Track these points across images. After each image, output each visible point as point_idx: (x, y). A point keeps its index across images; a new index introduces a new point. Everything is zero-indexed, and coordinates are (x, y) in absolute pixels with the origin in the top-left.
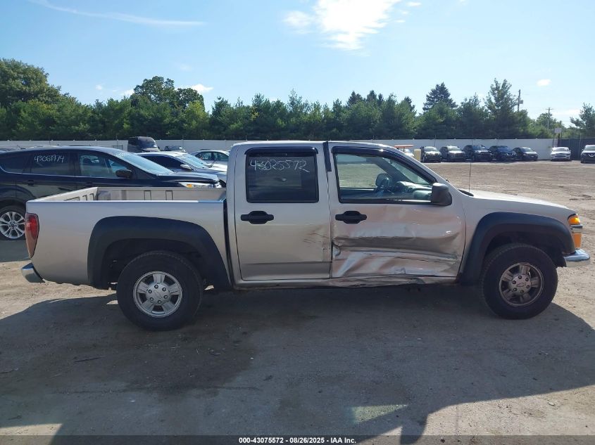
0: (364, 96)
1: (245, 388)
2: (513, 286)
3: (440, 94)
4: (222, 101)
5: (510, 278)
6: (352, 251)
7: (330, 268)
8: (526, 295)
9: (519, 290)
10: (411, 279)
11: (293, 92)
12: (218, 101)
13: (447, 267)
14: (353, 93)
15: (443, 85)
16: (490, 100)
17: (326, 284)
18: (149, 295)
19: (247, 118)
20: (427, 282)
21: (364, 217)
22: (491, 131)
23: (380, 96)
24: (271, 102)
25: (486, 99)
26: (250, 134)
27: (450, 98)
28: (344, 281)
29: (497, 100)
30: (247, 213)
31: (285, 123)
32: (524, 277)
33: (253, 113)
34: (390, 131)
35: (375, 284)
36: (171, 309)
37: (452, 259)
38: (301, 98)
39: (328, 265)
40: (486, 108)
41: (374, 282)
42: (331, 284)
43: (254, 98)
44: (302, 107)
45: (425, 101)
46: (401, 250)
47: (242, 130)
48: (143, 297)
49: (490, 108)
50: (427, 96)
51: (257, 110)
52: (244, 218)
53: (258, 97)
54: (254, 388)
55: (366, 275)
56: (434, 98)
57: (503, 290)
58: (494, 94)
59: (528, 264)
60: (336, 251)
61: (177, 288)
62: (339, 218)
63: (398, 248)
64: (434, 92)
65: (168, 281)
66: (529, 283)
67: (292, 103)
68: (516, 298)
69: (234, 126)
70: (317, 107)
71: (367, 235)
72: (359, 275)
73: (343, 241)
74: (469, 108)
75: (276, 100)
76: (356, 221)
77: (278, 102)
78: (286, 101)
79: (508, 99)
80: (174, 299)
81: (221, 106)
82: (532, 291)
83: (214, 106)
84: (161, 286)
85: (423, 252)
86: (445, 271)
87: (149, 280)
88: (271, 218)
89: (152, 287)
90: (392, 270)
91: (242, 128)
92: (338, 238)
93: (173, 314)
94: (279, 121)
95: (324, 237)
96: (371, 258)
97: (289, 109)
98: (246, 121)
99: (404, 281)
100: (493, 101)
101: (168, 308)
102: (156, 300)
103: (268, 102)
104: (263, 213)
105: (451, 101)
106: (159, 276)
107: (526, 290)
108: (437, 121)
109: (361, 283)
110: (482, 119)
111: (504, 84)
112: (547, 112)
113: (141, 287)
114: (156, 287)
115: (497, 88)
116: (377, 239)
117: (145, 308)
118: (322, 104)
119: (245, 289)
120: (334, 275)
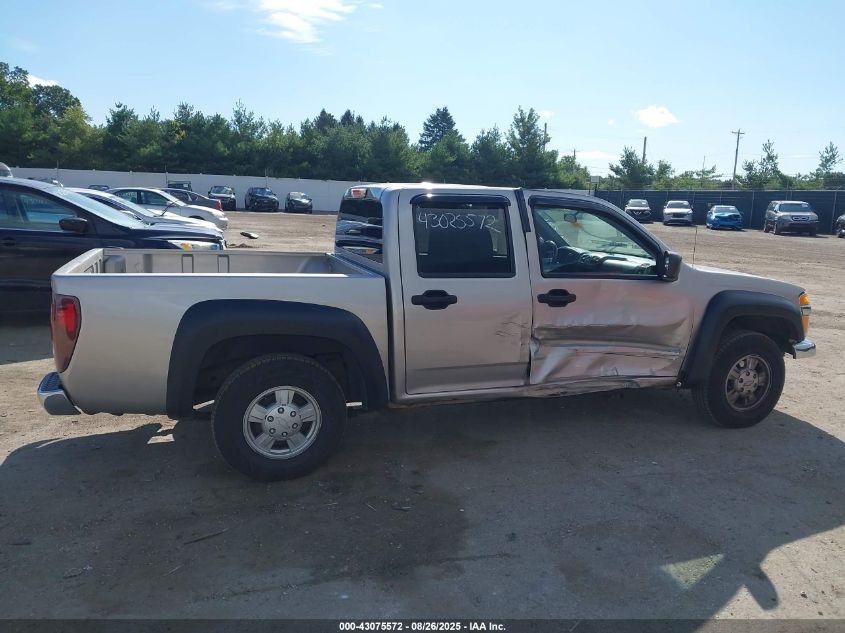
0: (338, 117)
1: (492, 557)
2: (739, 386)
3: (441, 122)
4: (123, 110)
5: (736, 375)
6: (552, 346)
7: (528, 371)
8: (751, 396)
9: (746, 390)
10: (623, 381)
11: (239, 103)
12: (116, 110)
13: (666, 364)
14: (323, 112)
15: (445, 110)
16: (513, 135)
17: (519, 395)
18: (267, 424)
19: (167, 140)
20: (643, 385)
21: (573, 298)
22: (514, 177)
23: (360, 120)
24: (205, 116)
25: (508, 133)
26: (173, 164)
27: (454, 128)
28: (541, 389)
29: (522, 135)
30: (420, 293)
31: (228, 149)
32: (752, 374)
33: (178, 132)
34: (384, 171)
35: (578, 391)
36: (301, 445)
37: (673, 353)
38: (251, 114)
39: (526, 366)
40: (509, 145)
41: (578, 389)
42: (526, 394)
43: (177, 110)
44: (254, 128)
45: (422, 131)
46: (613, 343)
47: (160, 157)
48: (257, 429)
49: (513, 145)
50: (425, 124)
51: (183, 128)
52: (416, 300)
53: (184, 107)
54: (506, 555)
55: (571, 379)
56: (434, 127)
57: (729, 390)
58: (518, 127)
59: (757, 356)
60: (533, 348)
61: (312, 411)
62: (542, 299)
63: (611, 340)
64: (434, 119)
65: (299, 401)
66: (756, 381)
67: (239, 121)
68: (740, 400)
69: (146, 151)
70: (277, 129)
71: (576, 324)
72: (562, 380)
73: (544, 332)
74: (486, 144)
75: (213, 114)
76: (563, 304)
77: (218, 117)
78: (229, 117)
79: (535, 135)
80: (305, 428)
81: (121, 118)
82: (759, 390)
83: (110, 117)
84: (289, 409)
85: (639, 345)
86: (665, 369)
87: (269, 402)
88: (453, 300)
89: (273, 411)
90: (602, 371)
91: (159, 154)
92: (541, 329)
93: (305, 452)
94: (221, 147)
95: (522, 326)
96: (576, 354)
97: (234, 128)
98: (165, 144)
99: (614, 385)
100: (518, 137)
101: (296, 444)
102: (279, 432)
103: (199, 116)
104: (442, 293)
105: (456, 132)
106: (284, 394)
107: (753, 389)
108: (447, 160)
109: (562, 390)
110: (503, 160)
111: (530, 115)
112: (572, 155)
113: (255, 412)
114: (281, 411)
115: (522, 120)
116: (588, 328)
117: (261, 445)
118: (285, 125)
119: (404, 407)
120: (531, 382)
